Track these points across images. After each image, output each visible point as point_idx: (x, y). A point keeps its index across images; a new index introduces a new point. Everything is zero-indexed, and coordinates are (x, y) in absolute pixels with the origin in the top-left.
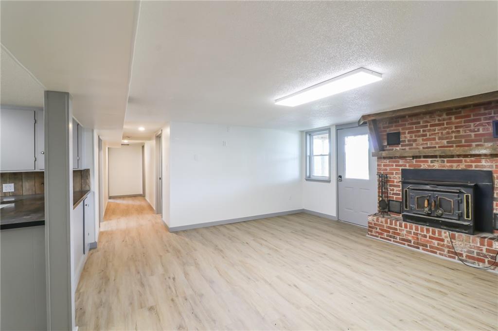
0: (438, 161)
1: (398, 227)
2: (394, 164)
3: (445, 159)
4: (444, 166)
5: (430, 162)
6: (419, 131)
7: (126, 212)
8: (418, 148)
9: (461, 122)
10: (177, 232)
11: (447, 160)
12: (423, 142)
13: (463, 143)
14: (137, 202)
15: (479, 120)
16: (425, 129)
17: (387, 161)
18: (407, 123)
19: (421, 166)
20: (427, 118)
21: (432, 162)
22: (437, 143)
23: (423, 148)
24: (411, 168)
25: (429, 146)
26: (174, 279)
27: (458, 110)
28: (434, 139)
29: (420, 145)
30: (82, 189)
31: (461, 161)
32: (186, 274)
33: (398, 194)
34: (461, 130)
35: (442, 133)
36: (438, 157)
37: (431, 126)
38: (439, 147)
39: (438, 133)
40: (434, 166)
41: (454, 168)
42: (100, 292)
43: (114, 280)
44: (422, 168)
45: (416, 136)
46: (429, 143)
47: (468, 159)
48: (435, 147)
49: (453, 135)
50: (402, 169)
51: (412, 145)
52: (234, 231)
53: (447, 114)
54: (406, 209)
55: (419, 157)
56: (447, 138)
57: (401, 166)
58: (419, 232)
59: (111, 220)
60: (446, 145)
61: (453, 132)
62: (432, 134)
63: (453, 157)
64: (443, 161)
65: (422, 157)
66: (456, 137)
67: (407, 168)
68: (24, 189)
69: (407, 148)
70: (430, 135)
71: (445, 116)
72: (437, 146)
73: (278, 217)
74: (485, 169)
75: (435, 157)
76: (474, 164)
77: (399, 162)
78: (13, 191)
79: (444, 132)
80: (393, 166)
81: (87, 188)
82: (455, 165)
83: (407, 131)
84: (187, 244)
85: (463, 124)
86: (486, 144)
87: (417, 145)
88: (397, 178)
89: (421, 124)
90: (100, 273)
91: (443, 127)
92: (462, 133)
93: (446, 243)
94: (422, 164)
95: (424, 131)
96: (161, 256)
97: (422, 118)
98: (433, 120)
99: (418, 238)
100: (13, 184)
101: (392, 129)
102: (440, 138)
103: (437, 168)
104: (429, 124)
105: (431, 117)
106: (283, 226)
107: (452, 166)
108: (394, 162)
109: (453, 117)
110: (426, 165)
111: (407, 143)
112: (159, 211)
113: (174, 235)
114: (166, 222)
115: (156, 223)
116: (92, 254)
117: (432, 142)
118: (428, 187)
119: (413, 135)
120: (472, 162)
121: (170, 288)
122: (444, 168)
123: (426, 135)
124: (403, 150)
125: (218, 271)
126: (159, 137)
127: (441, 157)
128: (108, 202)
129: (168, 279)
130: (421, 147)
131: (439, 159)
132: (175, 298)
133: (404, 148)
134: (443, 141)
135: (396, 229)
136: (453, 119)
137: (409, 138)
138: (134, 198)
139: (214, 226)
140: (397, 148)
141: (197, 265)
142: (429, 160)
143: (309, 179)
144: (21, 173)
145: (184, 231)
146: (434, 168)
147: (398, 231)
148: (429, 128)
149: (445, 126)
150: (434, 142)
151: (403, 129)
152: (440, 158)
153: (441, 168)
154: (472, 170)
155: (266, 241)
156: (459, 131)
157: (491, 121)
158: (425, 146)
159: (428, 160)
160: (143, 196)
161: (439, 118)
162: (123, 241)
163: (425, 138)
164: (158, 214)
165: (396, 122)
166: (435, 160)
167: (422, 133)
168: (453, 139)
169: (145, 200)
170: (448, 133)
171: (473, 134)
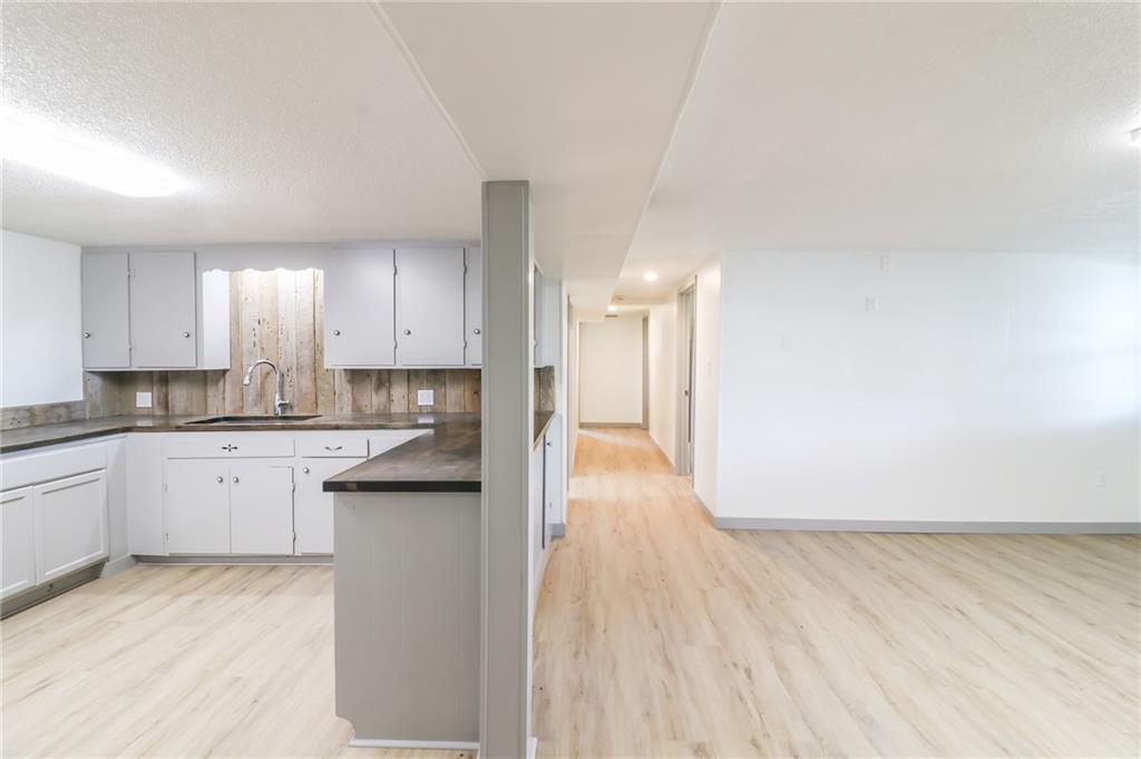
7: (614, 462)
10: (733, 530)
14: (631, 441)
26: (748, 672)
30: (540, 407)
32: (781, 667)
42: (576, 654)
43: (605, 631)
52: (900, 560)
59: (586, 475)
68: (448, 402)
73: (1052, 536)
78: (432, 403)
81: (550, 408)
84: (767, 571)
90: (573, 602)
96: (703, 592)
100: (432, 391)
106: (1085, 576)
112: (685, 468)
113: (729, 539)
114: (703, 500)
115: (680, 498)
116: (556, 549)
121: (742, 699)
125: (881, 686)
126: (686, 295)
128: (580, 435)
129: (732, 668)
132: (763, 742)
138: (625, 430)
139: (834, 533)
141: (807, 646)
144: (443, 371)
145: (751, 532)
155: (1030, 616)
160: (644, 427)
162: (615, 531)
164: (680, 475)
169: (649, 437)
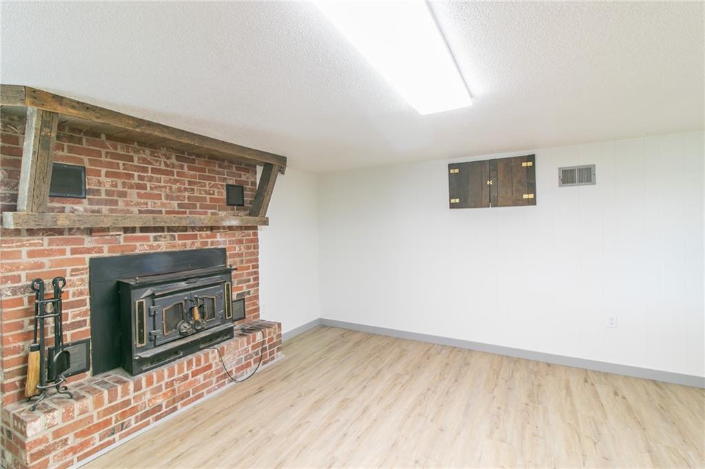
0: (165, 237)
1: (131, 395)
2: (68, 248)
4: (175, 246)
5: (152, 239)
6: (131, 176)
8: (129, 212)
9: (194, 177)
11: (179, 235)
12: (139, 200)
13: (198, 209)
15: (213, 179)
16: (142, 174)
17: (44, 242)
18: (103, 151)
19: (135, 248)
20: (147, 154)
21: (156, 239)
22: (163, 205)
23: (140, 212)
24: (114, 255)
25: (149, 208)
27: (191, 157)
28: (159, 197)
29: (133, 207)
31: (195, 237)
33: (84, 323)
34: (195, 188)
35: (171, 188)
36: (166, 229)
37: (154, 171)
38: (168, 212)
39: (165, 187)
40: (159, 246)
41: (188, 248)
44: (137, 252)
45: (124, 184)
46: (150, 202)
47: (203, 233)
48: (160, 212)
49: (186, 194)
50: (92, 260)
51: (116, 203)
53: (178, 158)
54: (139, 346)
55: (133, 230)
56: (178, 198)
57: (88, 251)
58: (176, 376)
60: (177, 209)
61: (185, 189)
62: (156, 188)
63: (186, 231)
64: (173, 238)
65: (138, 230)
66: (189, 198)
67: (106, 254)
69: (105, 209)
70: (151, 189)
71: (173, 160)
72: (164, 210)
74: (220, 247)
75: (161, 229)
76: (209, 240)
77: (80, 242)
79: (175, 187)
80: (63, 252)
82: (189, 242)
83: (104, 171)
85: (197, 180)
86: (220, 213)
87: (127, 204)
88: (77, 286)
89: (136, 163)
91: (172, 178)
92: (196, 194)
93: (214, 368)
94: (138, 244)
95: (140, 178)
98: (157, 161)
99: (174, 391)
102: (167, 197)
103: (164, 250)
104: (150, 167)
105: (152, 154)
107: (185, 245)
108: (67, 242)
109: (186, 165)
110: (144, 245)
111: (104, 196)
117: (156, 201)
118: (183, 285)
119: (119, 182)
120: (208, 237)
122: (174, 250)
123: (144, 187)
124: (93, 211)
127: (170, 229)
130: (135, 210)
131: (166, 233)
133: (96, 207)
134: (173, 202)
135: (127, 403)
136: (186, 169)
137: (108, 187)
140: (76, 207)
142: (152, 235)
146: (159, 250)
147: (133, 404)
148: (149, 174)
149: (175, 177)
150: (158, 202)
151: (93, 162)
152: (168, 232)
153: (169, 250)
154: (208, 249)
156: (193, 190)
157: (224, 184)
158: (143, 208)
159: (149, 237)
161: (167, 160)
163: (143, 192)
165: (72, 140)
166: (161, 236)
167: (136, 181)
168: (186, 201)
170: (179, 190)
171: (208, 197)
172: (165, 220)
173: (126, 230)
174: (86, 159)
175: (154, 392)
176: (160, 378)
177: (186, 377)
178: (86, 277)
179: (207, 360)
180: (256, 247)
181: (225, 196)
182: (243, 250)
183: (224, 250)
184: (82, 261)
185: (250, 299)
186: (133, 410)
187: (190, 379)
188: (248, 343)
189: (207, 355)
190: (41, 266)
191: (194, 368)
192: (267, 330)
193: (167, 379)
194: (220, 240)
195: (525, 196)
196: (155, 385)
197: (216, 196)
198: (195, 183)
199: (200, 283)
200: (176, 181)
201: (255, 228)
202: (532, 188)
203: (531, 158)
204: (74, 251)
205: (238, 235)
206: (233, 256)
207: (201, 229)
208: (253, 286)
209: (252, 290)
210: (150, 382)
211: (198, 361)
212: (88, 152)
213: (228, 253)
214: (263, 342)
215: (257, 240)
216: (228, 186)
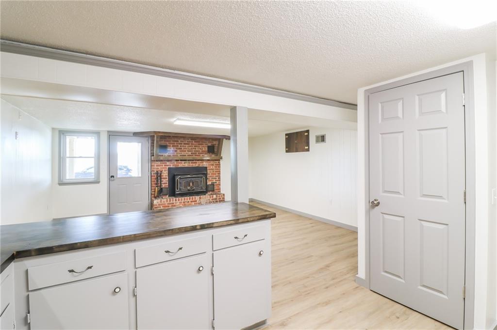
0: (187, 163)
1: (174, 202)
3: (190, 162)
4: (190, 165)
6: (178, 146)
8: (177, 156)
9: (196, 144)
12: (180, 152)
13: (197, 154)
15: (203, 144)
17: (159, 163)
18: (171, 140)
20: (182, 140)
21: (184, 163)
22: (186, 153)
24: (174, 167)
25: (183, 154)
27: (195, 139)
28: (185, 151)
31: (196, 163)
33: (166, 183)
34: (197, 148)
35: (189, 148)
37: (184, 144)
39: (187, 148)
41: (194, 166)
44: (179, 166)
45: (176, 148)
47: (199, 162)
48: (185, 155)
49: (193, 150)
50: (169, 168)
51: (174, 153)
54: (177, 190)
55: (178, 160)
56: (191, 151)
57: (167, 166)
58: (186, 201)
60: (191, 155)
61: (193, 148)
62: (185, 149)
63: (193, 161)
64: (189, 163)
65: (180, 160)
67: (172, 167)
69: (172, 155)
70: (183, 149)
71: (190, 140)
72: (187, 155)
75: (186, 160)
76: (201, 164)
77: (166, 163)
80: (162, 166)
82: (194, 164)
83: (171, 145)
86: (205, 155)
87: (177, 153)
88: (165, 174)
89: (179, 142)
92: (197, 150)
93: (197, 202)
94: (180, 164)
95: (180, 146)
97: (179, 139)
98: (185, 141)
101: (163, 142)
102: (188, 151)
105: (184, 139)
108: (163, 163)
109: (193, 141)
110: (182, 165)
111: (171, 152)
118: (189, 176)
123: (181, 149)
124: (169, 156)
127: (188, 160)
130: (179, 155)
135: (173, 203)
136: (194, 142)
137: (172, 149)
140: (165, 154)
142: (183, 162)
143: (61, 184)
146: (185, 166)
151: (169, 143)
153: (188, 166)
154: (201, 167)
156: (195, 149)
158: (181, 155)
161: (187, 141)
165: (164, 138)
168: (194, 152)
170: (191, 149)
171: (201, 150)
172: (187, 158)
173: (177, 160)
174: (167, 143)
175: (180, 203)
176: (182, 200)
177: (189, 202)
178: (167, 172)
179: (195, 199)
180: (219, 167)
181: (207, 149)
182: (214, 168)
183: (206, 167)
184: (166, 168)
185: (217, 185)
186: (175, 206)
187: (190, 203)
188: (210, 198)
189: (195, 198)
190: (158, 168)
191: (191, 200)
192: (218, 195)
193: (183, 201)
194: (205, 164)
195: (306, 148)
196: (180, 201)
197: (204, 150)
198: (196, 146)
199: (194, 176)
200: (190, 146)
201: (219, 160)
202: (308, 144)
203: (308, 131)
204: (165, 166)
205: (212, 163)
206: (209, 169)
207: (198, 160)
208: (218, 180)
209: (217, 182)
210: (179, 200)
211: (192, 199)
212: (168, 141)
213: (208, 168)
214: (216, 199)
215: (220, 165)
216: (208, 147)
